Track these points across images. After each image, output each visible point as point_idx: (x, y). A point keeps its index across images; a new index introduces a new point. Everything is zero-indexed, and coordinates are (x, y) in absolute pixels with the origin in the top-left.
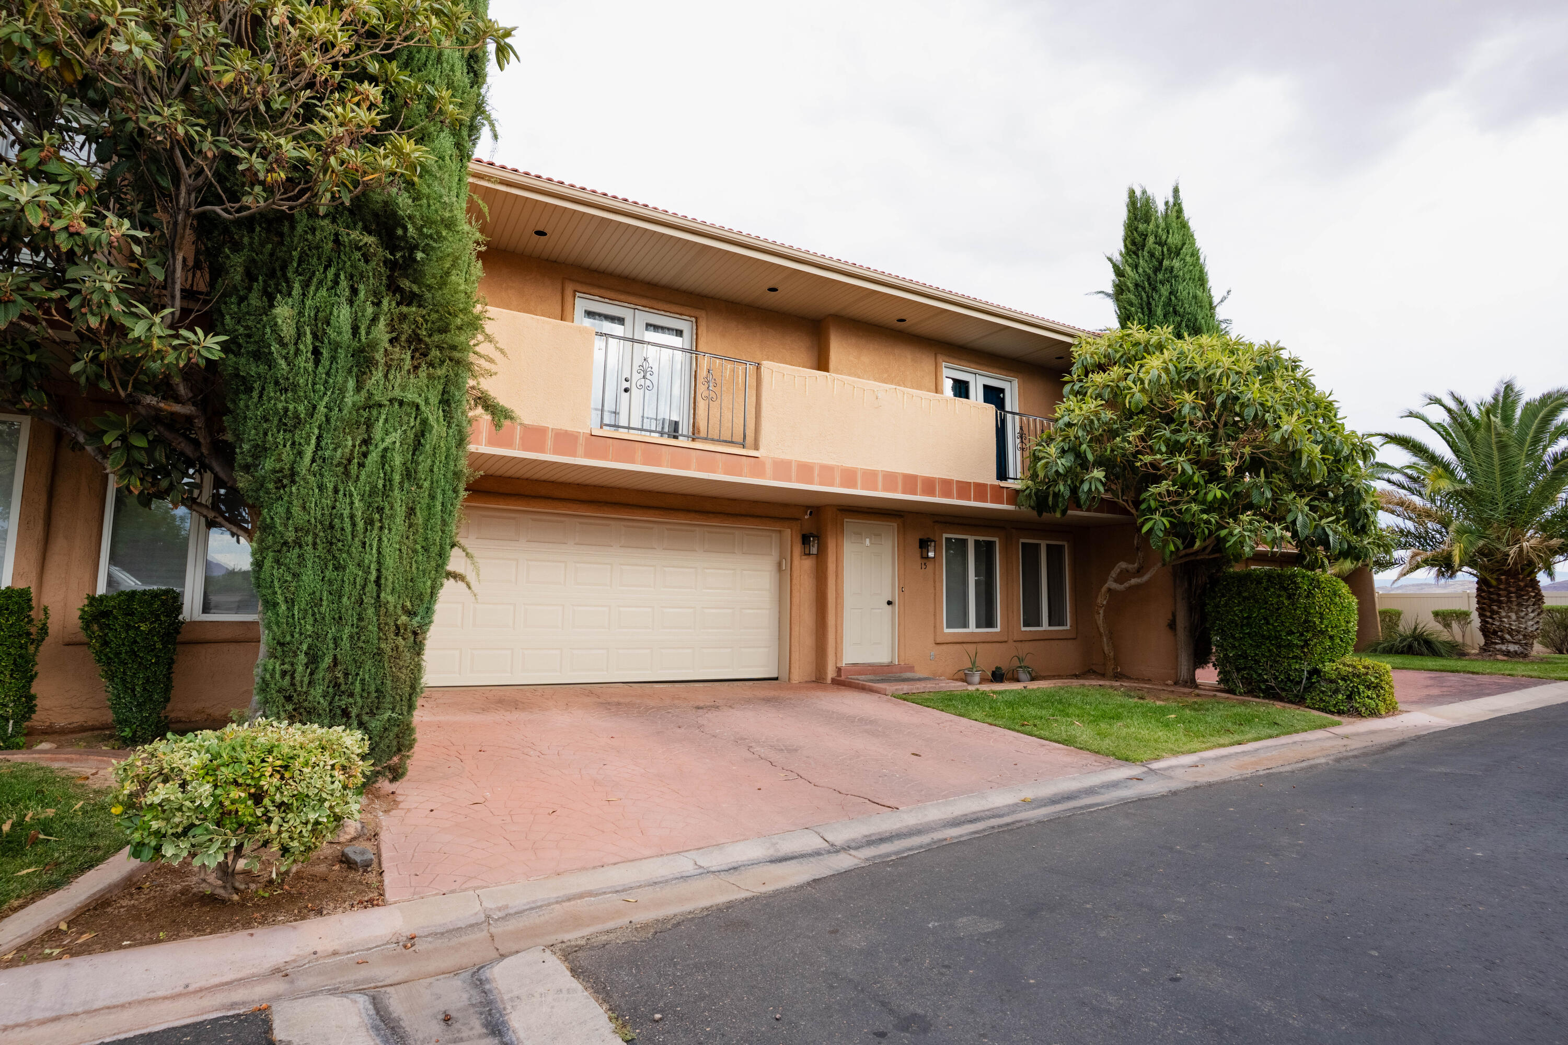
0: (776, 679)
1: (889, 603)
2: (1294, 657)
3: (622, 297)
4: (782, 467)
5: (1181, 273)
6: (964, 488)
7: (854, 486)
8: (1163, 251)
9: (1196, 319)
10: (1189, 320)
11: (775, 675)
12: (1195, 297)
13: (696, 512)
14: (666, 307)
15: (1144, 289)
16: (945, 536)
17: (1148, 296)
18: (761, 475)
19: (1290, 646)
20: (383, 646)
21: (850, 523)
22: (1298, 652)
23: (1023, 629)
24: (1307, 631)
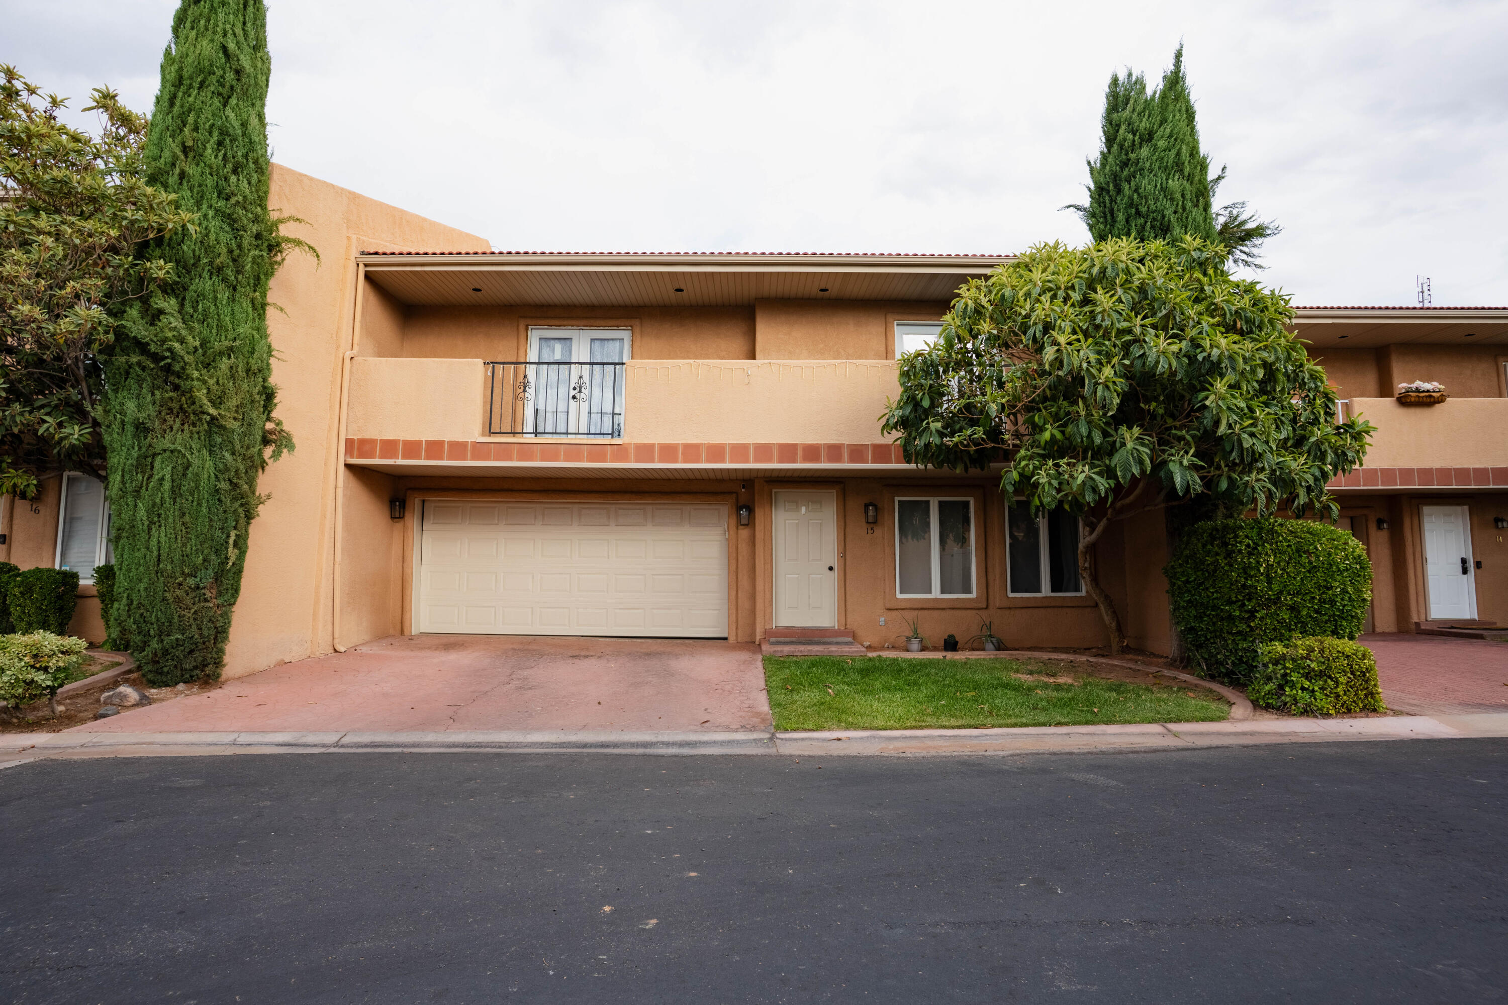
0: (726, 639)
1: (831, 569)
2: (1239, 633)
3: (565, 323)
4: (645, 450)
5: (1148, 165)
6: (857, 452)
7: (723, 461)
8: (1134, 141)
9: (1163, 216)
10: (1154, 219)
11: (725, 635)
12: (1164, 189)
13: (632, 492)
14: (603, 322)
15: (1108, 192)
16: (897, 499)
17: (1111, 201)
18: (626, 459)
19: (1230, 618)
20: (167, 595)
21: (782, 493)
22: (1243, 627)
23: (1011, 595)
24: (1249, 600)
